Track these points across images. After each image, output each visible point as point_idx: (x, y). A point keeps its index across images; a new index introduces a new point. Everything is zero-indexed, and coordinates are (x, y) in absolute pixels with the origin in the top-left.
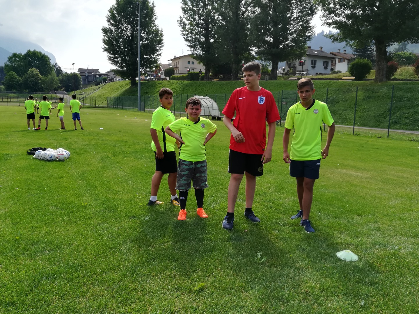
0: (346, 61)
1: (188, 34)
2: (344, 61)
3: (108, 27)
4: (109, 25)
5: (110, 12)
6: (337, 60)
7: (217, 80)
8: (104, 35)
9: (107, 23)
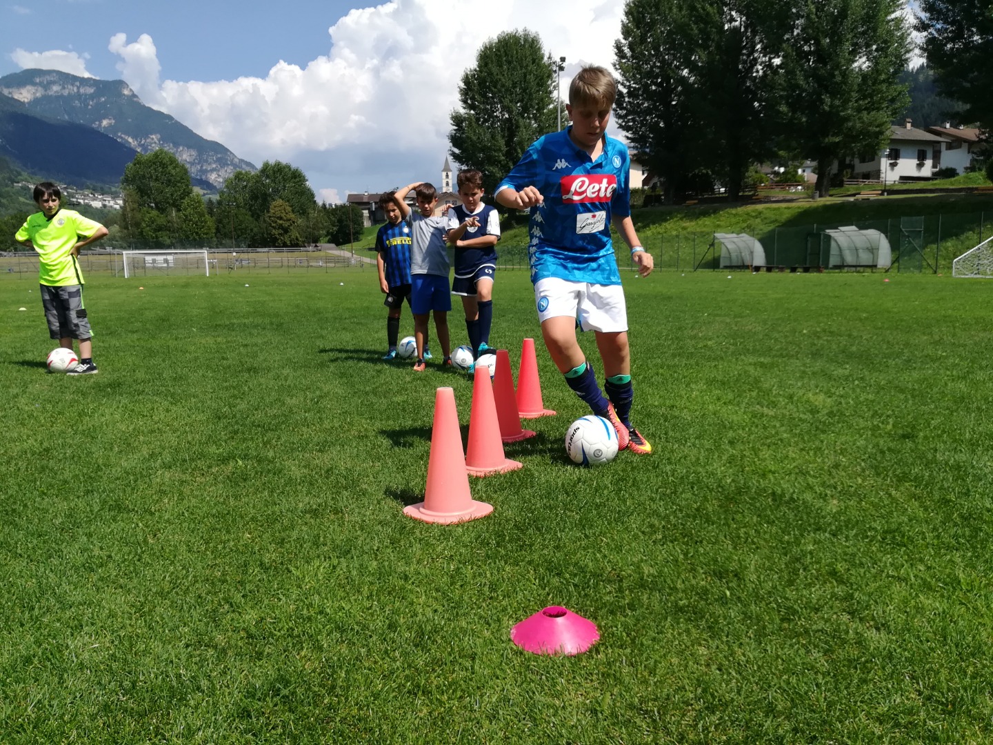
0: (965, 146)
1: (626, 115)
2: (959, 146)
3: (462, 111)
4: (464, 108)
5: (464, 82)
6: (943, 147)
7: (695, 204)
8: (456, 128)
9: (461, 103)
